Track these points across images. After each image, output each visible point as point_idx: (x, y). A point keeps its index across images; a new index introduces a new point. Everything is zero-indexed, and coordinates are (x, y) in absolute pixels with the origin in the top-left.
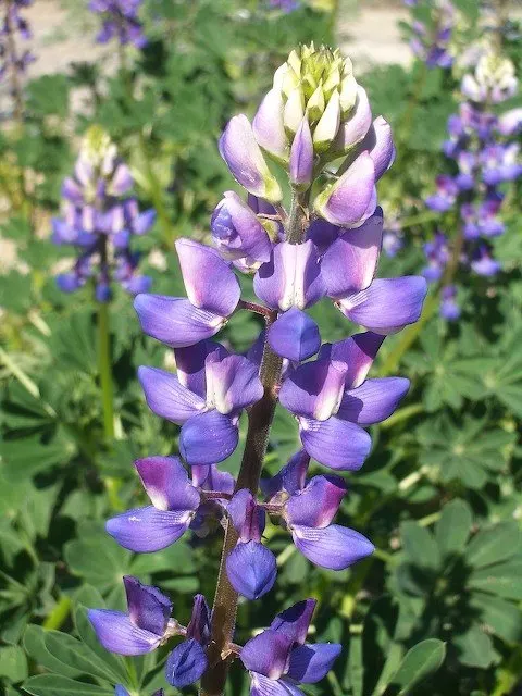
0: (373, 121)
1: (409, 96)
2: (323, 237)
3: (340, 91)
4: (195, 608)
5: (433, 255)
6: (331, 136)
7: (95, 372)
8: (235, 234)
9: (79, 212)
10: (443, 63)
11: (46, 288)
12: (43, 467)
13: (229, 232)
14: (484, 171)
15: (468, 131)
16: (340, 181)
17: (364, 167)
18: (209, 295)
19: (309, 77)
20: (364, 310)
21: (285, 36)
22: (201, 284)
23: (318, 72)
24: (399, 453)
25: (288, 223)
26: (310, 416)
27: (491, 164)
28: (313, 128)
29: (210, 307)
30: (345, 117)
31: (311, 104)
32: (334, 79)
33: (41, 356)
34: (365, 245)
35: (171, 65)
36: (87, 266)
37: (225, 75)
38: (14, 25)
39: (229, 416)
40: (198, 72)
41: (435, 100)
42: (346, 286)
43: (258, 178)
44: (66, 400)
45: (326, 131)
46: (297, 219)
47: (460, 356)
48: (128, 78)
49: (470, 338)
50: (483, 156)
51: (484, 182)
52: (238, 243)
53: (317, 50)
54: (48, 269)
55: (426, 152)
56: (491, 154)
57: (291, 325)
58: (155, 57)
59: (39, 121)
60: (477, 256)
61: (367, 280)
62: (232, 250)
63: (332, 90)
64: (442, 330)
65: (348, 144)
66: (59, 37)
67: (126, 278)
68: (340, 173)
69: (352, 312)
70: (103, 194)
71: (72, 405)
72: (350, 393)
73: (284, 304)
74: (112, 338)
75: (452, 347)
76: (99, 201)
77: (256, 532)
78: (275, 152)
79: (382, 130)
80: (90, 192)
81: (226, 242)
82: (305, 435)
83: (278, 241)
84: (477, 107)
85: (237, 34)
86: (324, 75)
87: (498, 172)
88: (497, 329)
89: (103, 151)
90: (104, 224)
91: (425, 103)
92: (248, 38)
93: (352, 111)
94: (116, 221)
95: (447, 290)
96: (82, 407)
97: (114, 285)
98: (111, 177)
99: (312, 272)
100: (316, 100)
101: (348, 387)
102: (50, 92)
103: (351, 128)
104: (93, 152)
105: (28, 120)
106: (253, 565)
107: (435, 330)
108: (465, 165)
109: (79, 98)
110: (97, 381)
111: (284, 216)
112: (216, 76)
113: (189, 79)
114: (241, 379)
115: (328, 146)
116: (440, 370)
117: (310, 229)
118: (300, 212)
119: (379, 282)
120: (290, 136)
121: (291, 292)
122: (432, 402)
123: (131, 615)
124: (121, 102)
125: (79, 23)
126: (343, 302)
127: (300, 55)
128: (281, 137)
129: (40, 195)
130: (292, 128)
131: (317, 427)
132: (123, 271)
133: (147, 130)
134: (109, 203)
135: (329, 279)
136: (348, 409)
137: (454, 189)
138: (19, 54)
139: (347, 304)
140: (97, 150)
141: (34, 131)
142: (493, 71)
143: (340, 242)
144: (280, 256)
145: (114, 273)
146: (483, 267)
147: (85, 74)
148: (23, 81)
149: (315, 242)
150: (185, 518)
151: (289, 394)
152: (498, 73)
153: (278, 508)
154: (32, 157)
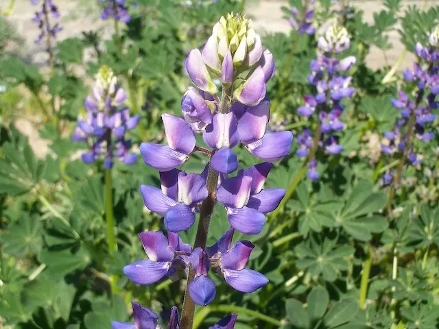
0: (263, 52)
1: (289, 51)
2: (239, 111)
3: (246, 36)
4: (172, 314)
5: (303, 142)
6: (242, 59)
7: (103, 212)
8: (194, 108)
9: (95, 116)
10: (309, 31)
11: (68, 167)
12: (70, 270)
13: (191, 108)
14: (332, 91)
15: (322, 69)
16: (247, 82)
17: (260, 74)
18: (179, 143)
19: (231, 29)
20: (260, 149)
21: (214, 15)
22: (175, 137)
23: (235, 27)
24: (284, 263)
25: (220, 105)
26: (233, 206)
27: (336, 88)
28: (233, 55)
29: (180, 150)
30: (249, 49)
31: (232, 42)
32: (243, 30)
33: (67, 207)
34: (261, 115)
35: (145, 32)
36: (99, 147)
37: (177, 39)
38: (49, 9)
39: (190, 206)
40: (161, 37)
41: (305, 53)
42: (251, 137)
43: (205, 81)
44: (86, 228)
45: (240, 56)
46: (225, 102)
47: (319, 203)
48: (119, 41)
49: (326, 191)
50: (331, 83)
51: (332, 99)
52: (195, 114)
53: (235, 16)
54: (69, 156)
55: (299, 84)
56: (336, 82)
57: (223, 154)
58: (135, 28)
59: (64, 66)
60: (329, 143)
61: (262, 134)
62: (191, 117)
63: (242, 36)
64: (310, 189)
65: (251, 63)
66: (73, 17)
67: (122, 155)
68: (247, 78)
69: (254, 151)
70: (109, 105)
71: (89, 232)
72: (254, 196)
73: (219, 145)
74: (113, 191)
75: (315, 196)
76: (107, 110)
77: (205, 269)
78: (214, 67)
79: (268, 57)
80: (102, 105)
81: (189, 113)
82: (230, 216)
83: (215, 113)
84: (327, 55)
85: (185, 14)
86: (238, 27)
87: (340, 92)
88: (342, 187)
89: (109, 79)
90: (109, 122)
91: (298, 55)
92: (192, 17)
93: (253, 46)
94: (116, 121)
95: (312, 162)
96: (95, 233)
97: (115, 159)
98: (114, 95)
99: (233, 129)
100: (234, 41)
101: (252, 193)
102: (71, 49)
103: (252, 55)
104: (103, 81)
105: (57, 66)
106: (203, 287)
107: (305, 187)
108: (320, 89)
109: (88, 53)
110: (104, 217)
111: (218, 101)
112: (172, 39)
113: (155, 42)
114: (197, 187)
115: (240, 64)
116: (308, 211)
117: (232, 107)
118: (227, 99)
119: (268, 135)
120: (221, 59)
121: (222, 138)
122: (303, 230)
123: (136, 323)
124: (114, 55)
125: (84, 8)
126: (249, 145)
127: (226, 18)
128: (217, 60)
129: (63, 112)
130: (222, 55)
131: (236, 212)
132: (121, 151)
133: (131, 72)
134: (113, 111)
135: (242, 133)
136: (253, 203)
137: (315, 103)
138: (52, 26)
139: (251, 147)
140: (106, 79)
141: (60, 72)
142: (336, 34)
143: (247, 114)
144: (217, 121)
145: (115, 153)
146: (332, 149)
147: (91, 39)
148: (54, 43)
149: (235, 113)
150: (166, 266)
151: (222, 195)
152: (339, 36)
153: (216, 261)
154: (59, 88)
